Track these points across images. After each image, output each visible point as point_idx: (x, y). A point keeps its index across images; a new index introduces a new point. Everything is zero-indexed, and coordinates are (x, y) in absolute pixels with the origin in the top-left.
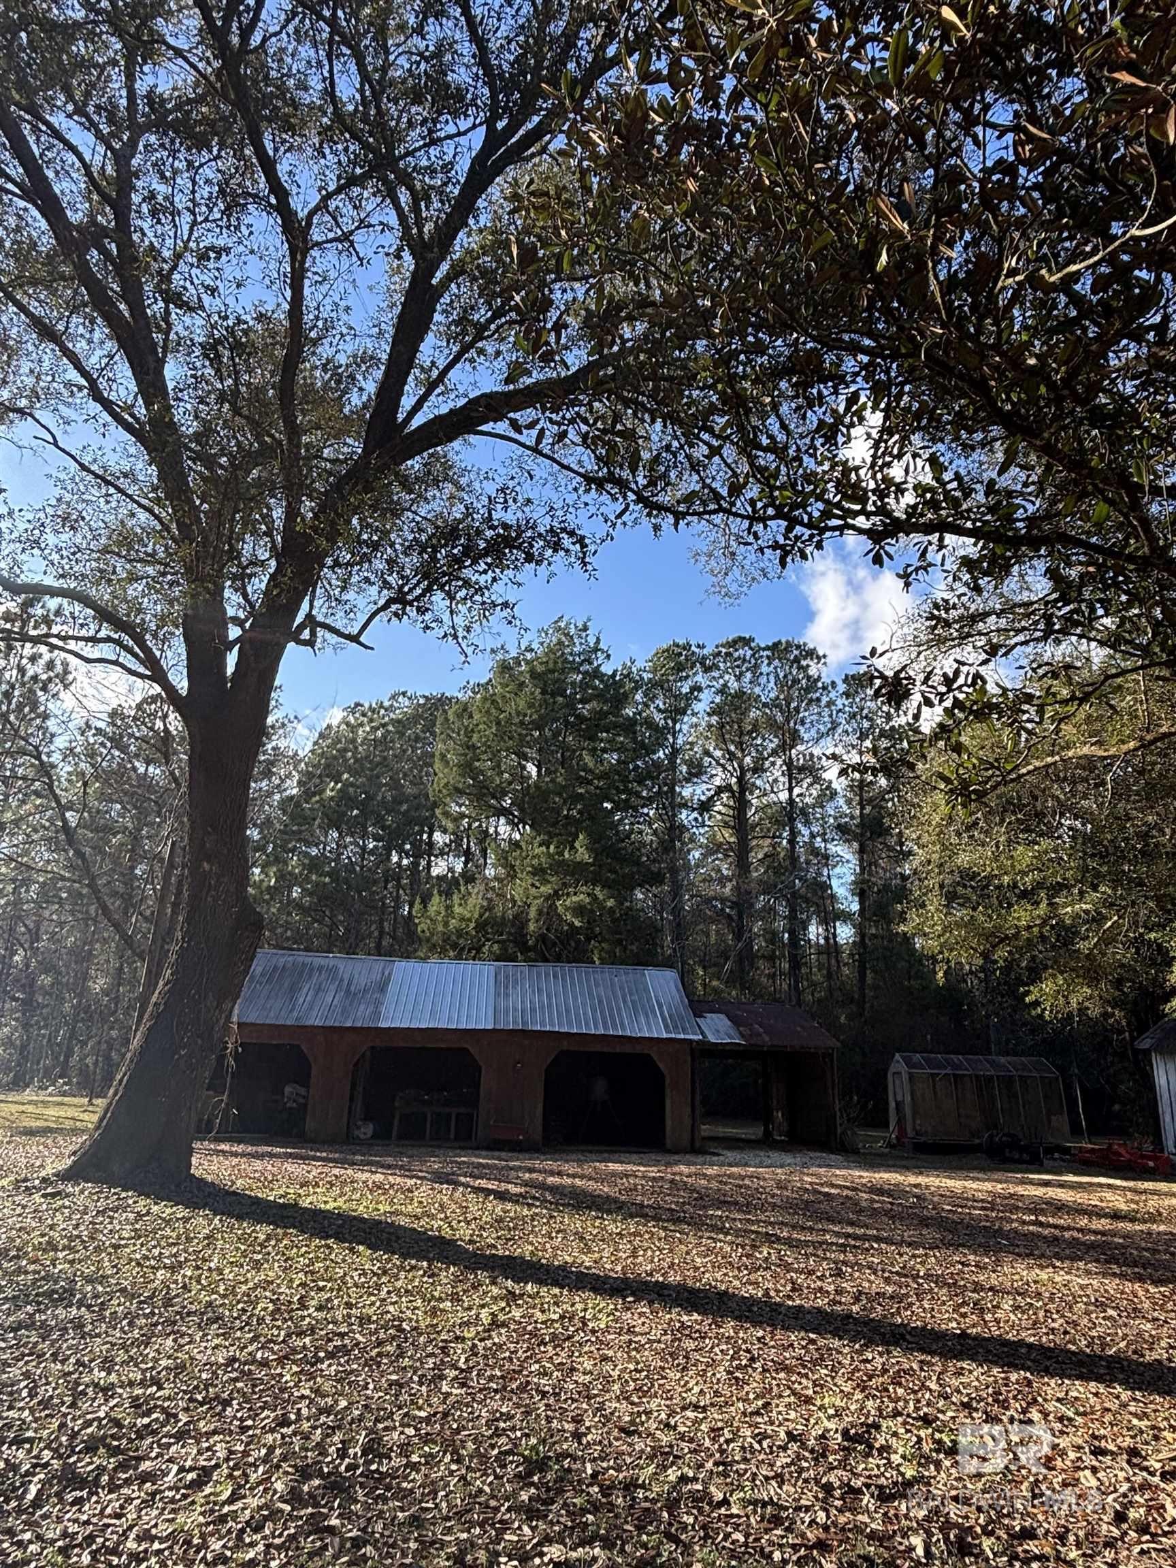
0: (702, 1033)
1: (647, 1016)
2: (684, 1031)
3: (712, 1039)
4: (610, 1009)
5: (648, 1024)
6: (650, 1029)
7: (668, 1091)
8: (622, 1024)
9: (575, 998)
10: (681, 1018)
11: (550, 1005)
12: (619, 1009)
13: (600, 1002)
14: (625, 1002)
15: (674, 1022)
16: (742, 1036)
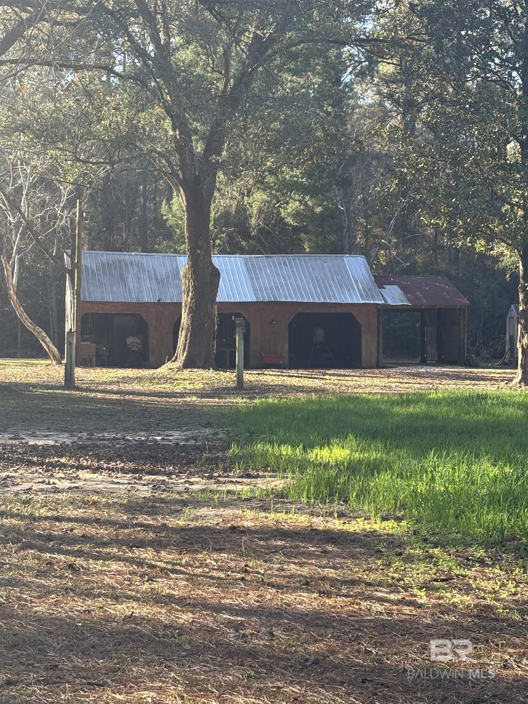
0: (384, 299)
1: (349, 290)
2: (373, 297)
3: (390, 302)
4: (325, 286)
5: (350, 295)
6: (352, 298)
7: (363, 335)
8: (334, 296)
9: (301, 280)
10: (370, 290)
11: (287, 284)
12: (330, 286)
13: (318, 281)
14: (333, 280)
15: (366, 293)
16: (409, 299)
